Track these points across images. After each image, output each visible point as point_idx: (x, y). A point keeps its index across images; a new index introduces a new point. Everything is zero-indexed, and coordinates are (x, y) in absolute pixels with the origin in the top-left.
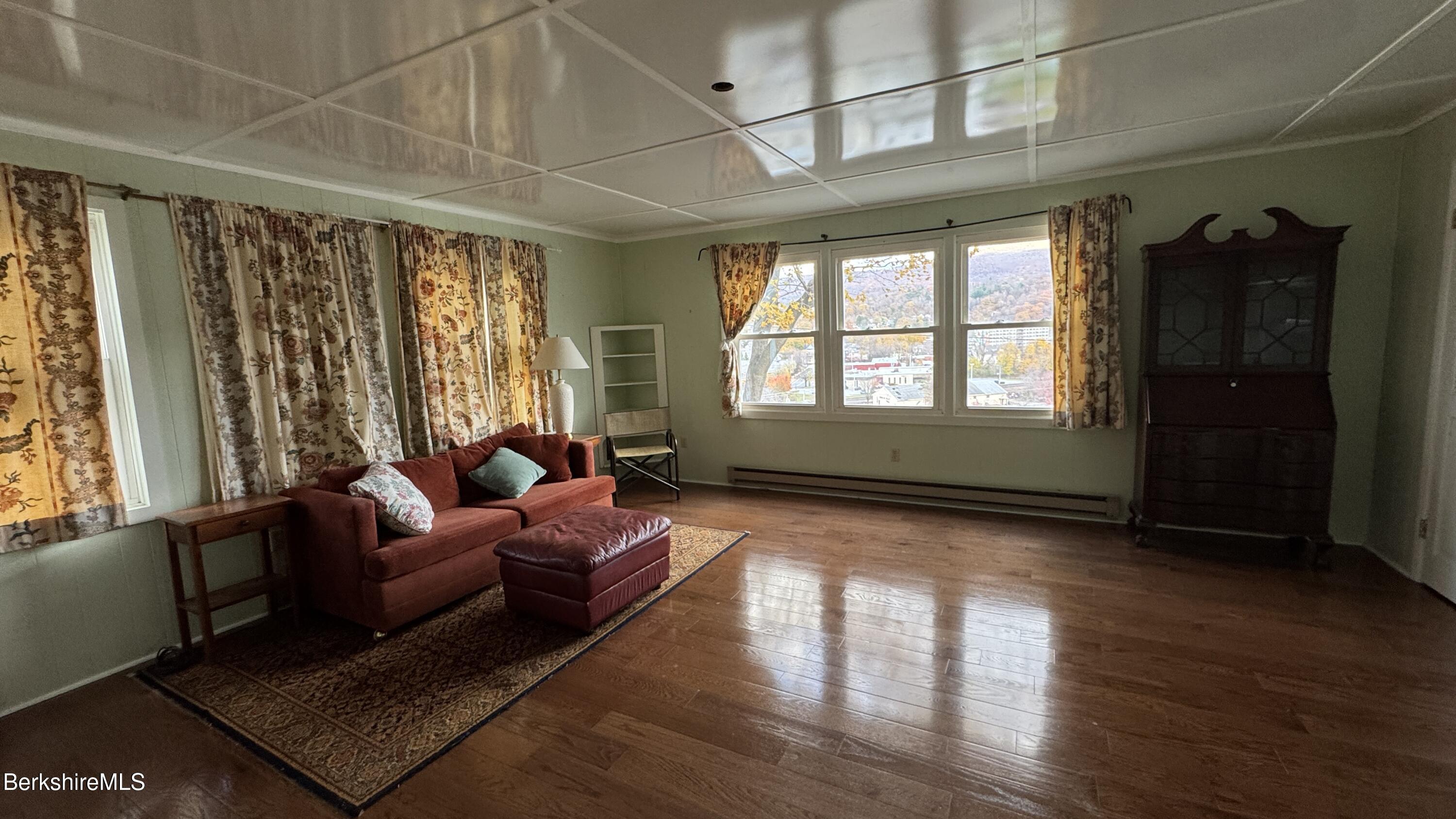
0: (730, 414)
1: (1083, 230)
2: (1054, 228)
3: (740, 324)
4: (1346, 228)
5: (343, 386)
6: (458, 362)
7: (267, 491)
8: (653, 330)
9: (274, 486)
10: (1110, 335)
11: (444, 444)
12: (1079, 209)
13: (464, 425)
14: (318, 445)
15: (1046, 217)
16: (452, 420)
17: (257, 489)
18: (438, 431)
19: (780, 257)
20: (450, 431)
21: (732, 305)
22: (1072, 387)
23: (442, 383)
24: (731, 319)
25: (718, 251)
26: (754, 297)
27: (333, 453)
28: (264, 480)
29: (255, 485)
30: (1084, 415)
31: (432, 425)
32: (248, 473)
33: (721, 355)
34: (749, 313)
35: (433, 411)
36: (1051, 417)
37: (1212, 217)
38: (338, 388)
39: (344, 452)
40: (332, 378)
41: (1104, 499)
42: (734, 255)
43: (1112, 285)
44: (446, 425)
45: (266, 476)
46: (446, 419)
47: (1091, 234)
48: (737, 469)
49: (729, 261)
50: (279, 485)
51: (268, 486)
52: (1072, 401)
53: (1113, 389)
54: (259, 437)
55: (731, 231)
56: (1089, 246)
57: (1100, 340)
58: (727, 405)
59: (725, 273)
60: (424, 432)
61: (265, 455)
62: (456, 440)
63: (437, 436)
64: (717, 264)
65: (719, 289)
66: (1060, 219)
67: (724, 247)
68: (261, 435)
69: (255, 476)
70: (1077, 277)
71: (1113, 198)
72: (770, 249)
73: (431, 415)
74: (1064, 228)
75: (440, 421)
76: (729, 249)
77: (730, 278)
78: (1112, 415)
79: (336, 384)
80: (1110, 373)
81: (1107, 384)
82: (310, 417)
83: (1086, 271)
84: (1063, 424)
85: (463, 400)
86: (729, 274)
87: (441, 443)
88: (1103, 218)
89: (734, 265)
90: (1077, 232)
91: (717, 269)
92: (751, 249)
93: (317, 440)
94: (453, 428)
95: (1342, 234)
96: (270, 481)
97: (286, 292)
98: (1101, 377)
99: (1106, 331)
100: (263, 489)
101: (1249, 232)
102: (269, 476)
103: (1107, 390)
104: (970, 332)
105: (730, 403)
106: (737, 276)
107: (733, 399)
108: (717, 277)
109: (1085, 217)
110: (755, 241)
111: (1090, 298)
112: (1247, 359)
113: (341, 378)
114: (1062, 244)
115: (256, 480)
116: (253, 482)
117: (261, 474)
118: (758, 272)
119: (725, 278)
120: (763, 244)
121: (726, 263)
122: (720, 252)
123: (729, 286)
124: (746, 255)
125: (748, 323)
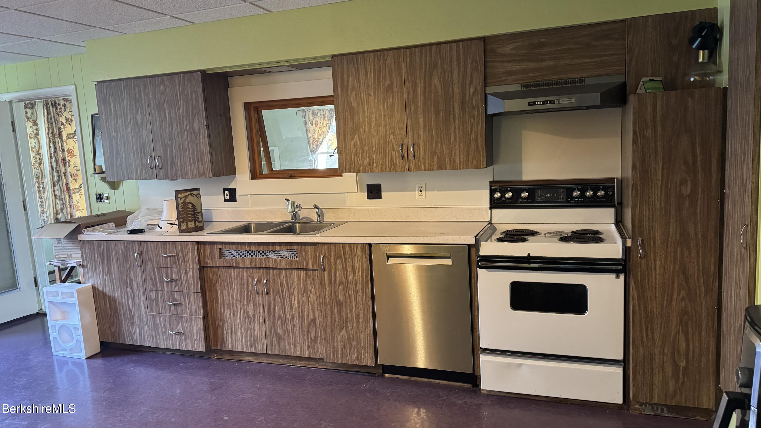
3: (317, 147)
21: (313, 138)
24: (313, 144)
25: (305, 112)
26: (324, 134)
34: (321, 142)
42: (314, 114)
49: (311, 117)
59: (310, 123)
64: (305, 118)
65: (307, 130)
67: (309, 110)
72: (330, 112)
76: (311, 111)
77: (312, 125)
86: (312, 123)
89: (313, 119)
91: (305, 121)
92: (322, 112)
106: (315, 124)
108: (306, 125)
110: (323, 108)
118: (325, 123)
119: (310, 125)
120: (327, 109)
121: (309, 118)
122: (307, 112)
123: (311, 129)
124: (319, 115)
125: (322, 146)
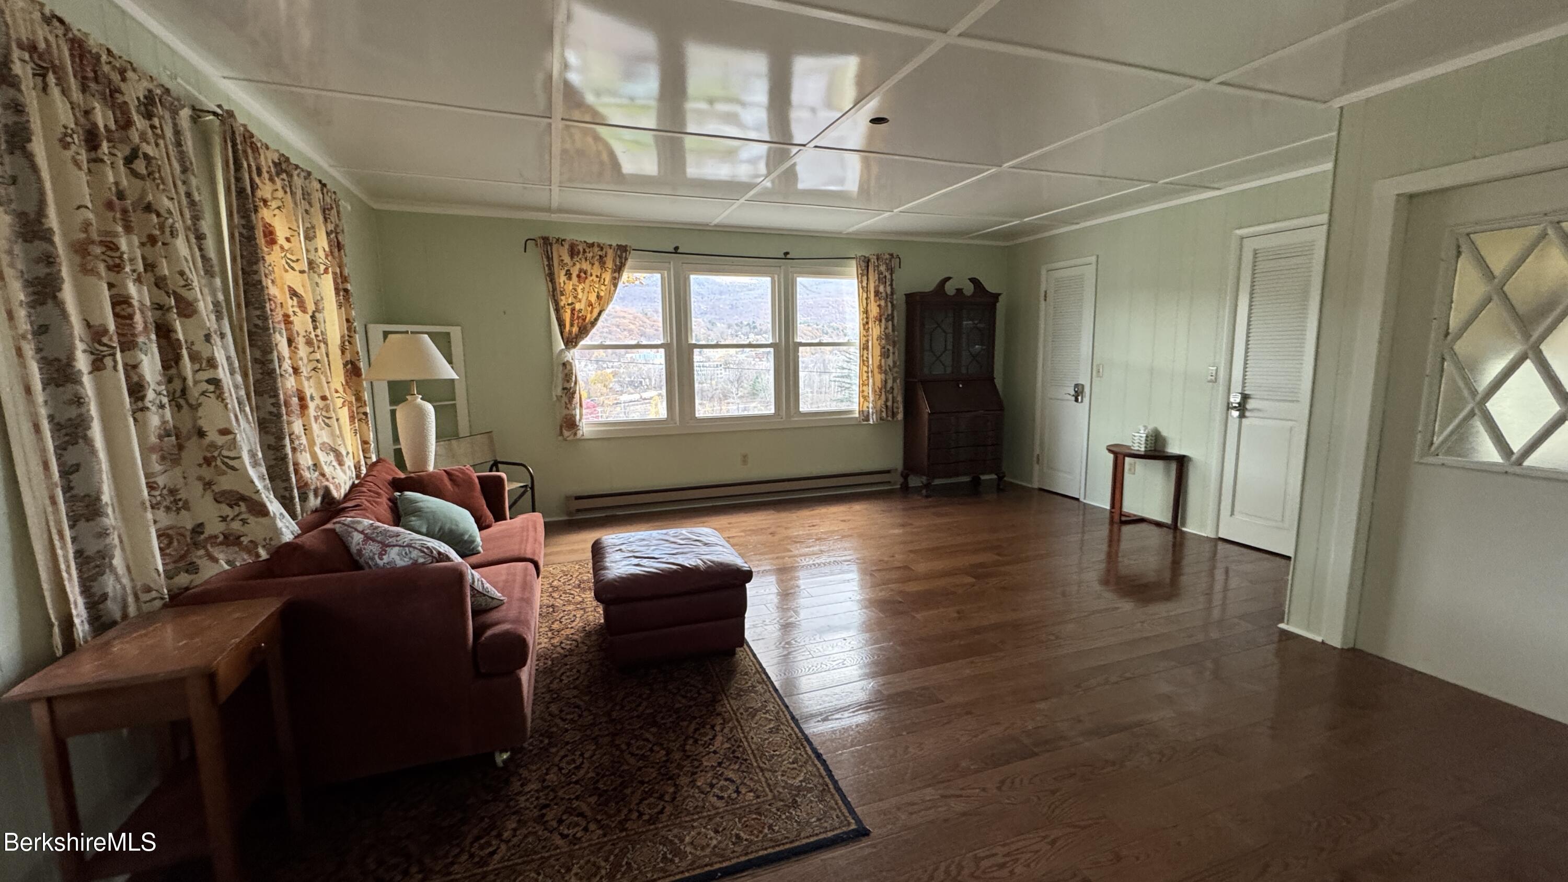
0: (575, 434)
1: (877, 276)
2: (860, 271)
3: (584, 331)
4: (999, 294)
5: (220, 397)
6: (315, 364)
7: (132, 610)
8: (448, 334)
9: (144, 597)
10: (894, 353)
11: (316, 495)
12: (873, 259)
13: (335, 463)
14: (178, 510)
15: (854, 262)
16: (322, 457)
17: (113, 608)
18: (307, 475)
19: (630, 263)
20: (323, 475)
21: (573, 310)
22: (874, 391)
23: (302, 399)
24: (572, 325)
25: (551, 244)
26: (602, 301)
27: (201, 525)
28: (124, 588)
29: (109, 603)
30: (882, 411)
31: (296, 464)
32: (93, 578)
33: (561, 368)
34: (596, 319)
35: (297, 442)
36: (857, 415)
37: (949, 279)
38: (211, 403)
39: (224, 519)
40: (196, 382)
41: (888, 472)
42: (573, 252)
43: (893, 317)
44: (315, 465)
45: (125, 581)
46: (314, 456)
47: (882, 280)
48: (578, 498)
49: (567, 259)
50: (154, 594)
51: (131, 599)
52: (874, 401)
53: (896, 391)
54: (109, 502)
55: (564, 224)
56: (881, 289)
57: (888, 357)
58: (571, 424)
59: (563, 272)
60: (288, 479)
61: (120, 537)
62: (332, 487)
63: (306, 484)
64: (550, 259)
65: (554, 289)
66: (863, 264)
67: (561, 242)
68: (111, 500)
69: (109, 584)
70: (874, 311)
71: (892, 255)
72: (619, 253)
73: (294, 450)
74: (865, 272)
75: (305, 460)
76: (566, 246)
77: (570, 278)
78: (895, 410)
79: (203, 393)
80: (894, 380)
81: (892, 388)
82: (163, 458)
83: (879, 306)
84: (867, 419)
85: (328, 425)
86: (569, 275)
87: (311, 496)
88: (887, 270)
89: (574, 264)
90: (873, 277)
91: (550, 266)
92: (596, 249)
93: (176, 502)
94: (327, 470)
95: (997, 298)
96: (134, 588)
97: (109, 206)
98: (890, 384)
99: (891, 351)
100: (125, 607)
101: (964, 291)
102: (132, 580)
103: (892, 393)
104: (801, 349)
105: (575, 421)
106: (579, 276)
107: (578, 417)
108: (551, 277)
109: (878, 266)
110: (602, 241)
111: (883, 326)
112: (964, 371)
113: (216, 382)
114: (865, 284)
115: (109, 590)
116: (105, 597)
117: (118, 579)
118: (607, 276)
119: (563, 278)
120: (610, 246)
121: (562, 260)
122: (555, 247)
123: (569, 287)
124: (589, 255)
125: (594, 330)
